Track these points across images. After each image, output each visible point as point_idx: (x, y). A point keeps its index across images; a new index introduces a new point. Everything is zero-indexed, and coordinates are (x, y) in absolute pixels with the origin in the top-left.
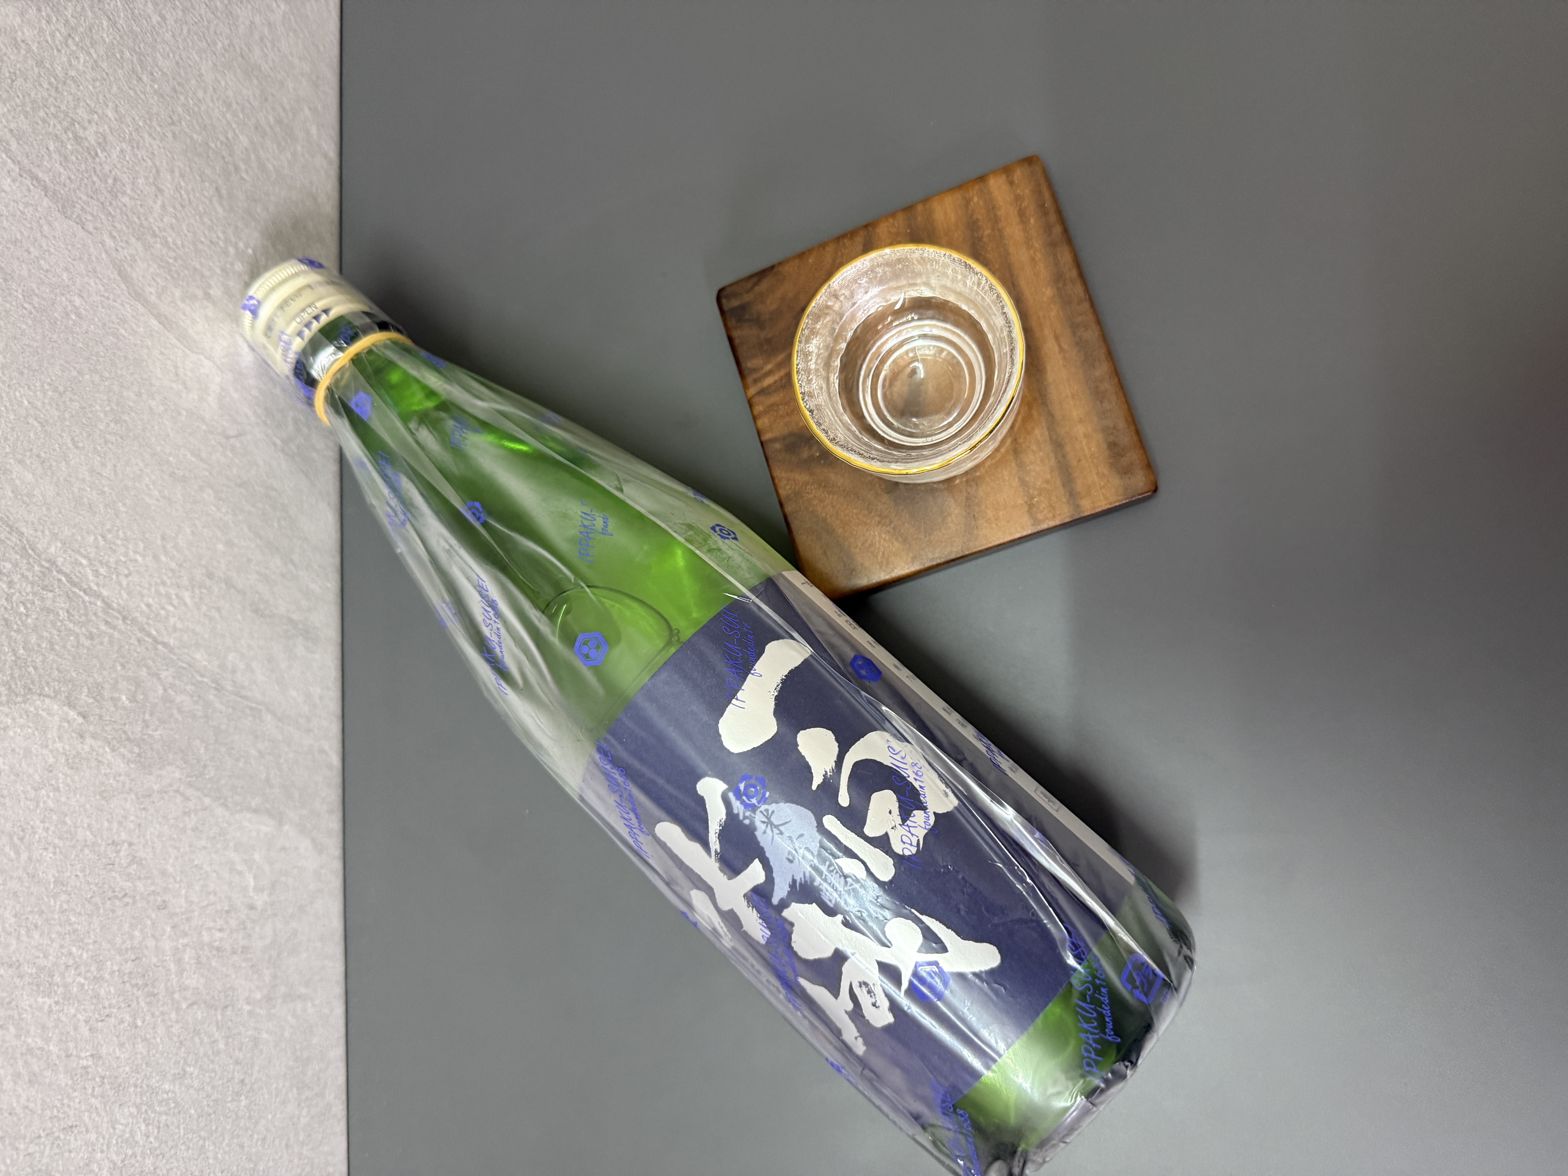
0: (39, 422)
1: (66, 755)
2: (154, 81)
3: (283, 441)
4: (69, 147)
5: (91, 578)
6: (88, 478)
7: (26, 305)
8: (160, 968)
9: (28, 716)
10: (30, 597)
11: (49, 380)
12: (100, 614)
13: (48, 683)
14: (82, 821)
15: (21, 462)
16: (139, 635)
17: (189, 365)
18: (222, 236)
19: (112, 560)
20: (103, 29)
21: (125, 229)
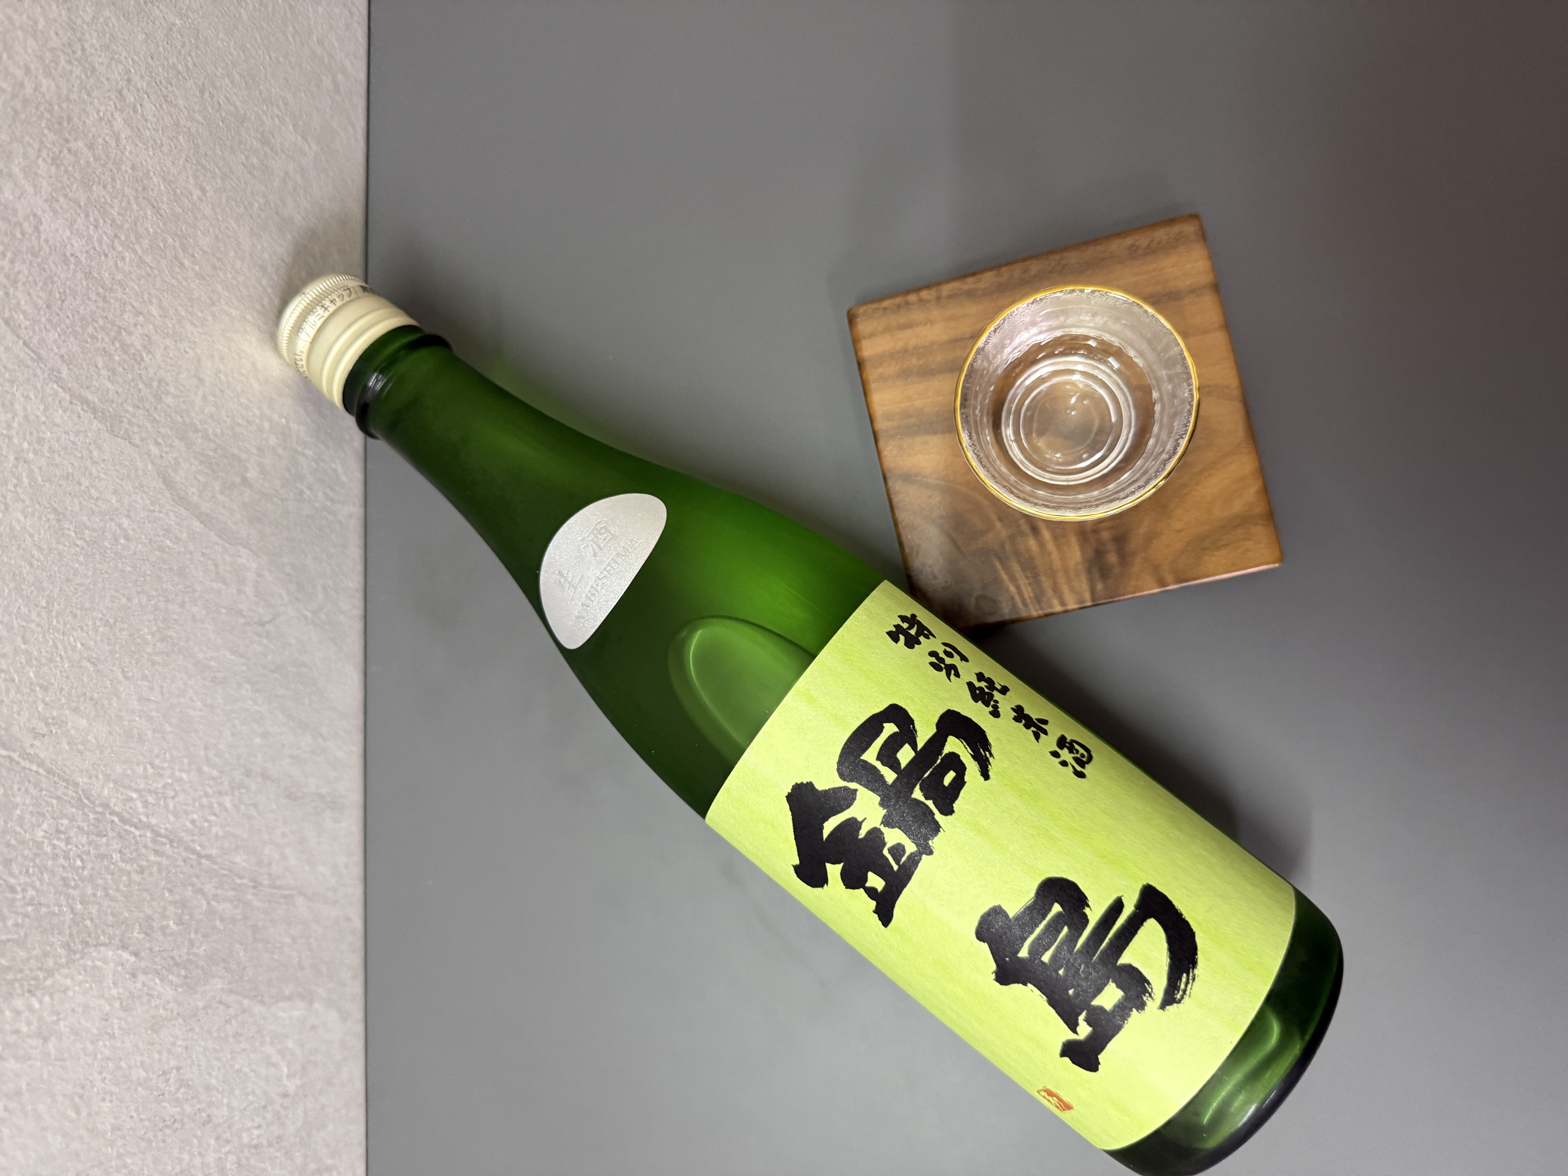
0: (92, 663)
1: (119, 998)
2: (195, 263)
3: (313, 612)
4: (117, 358)
5: (141, 810)
6: (138, 708)
7: (79, 542)
9: (85, 971)
10: (86, 848)
11: (100, 616)
12: (150, 845)
13: (103, 931)
14: (136, 1059)
15: (76, 710)
16: (185, 854)
17: (228, 558)
18: (258, 413)
19: (160, 785)
20: (147, 219)
21: (169, 432)
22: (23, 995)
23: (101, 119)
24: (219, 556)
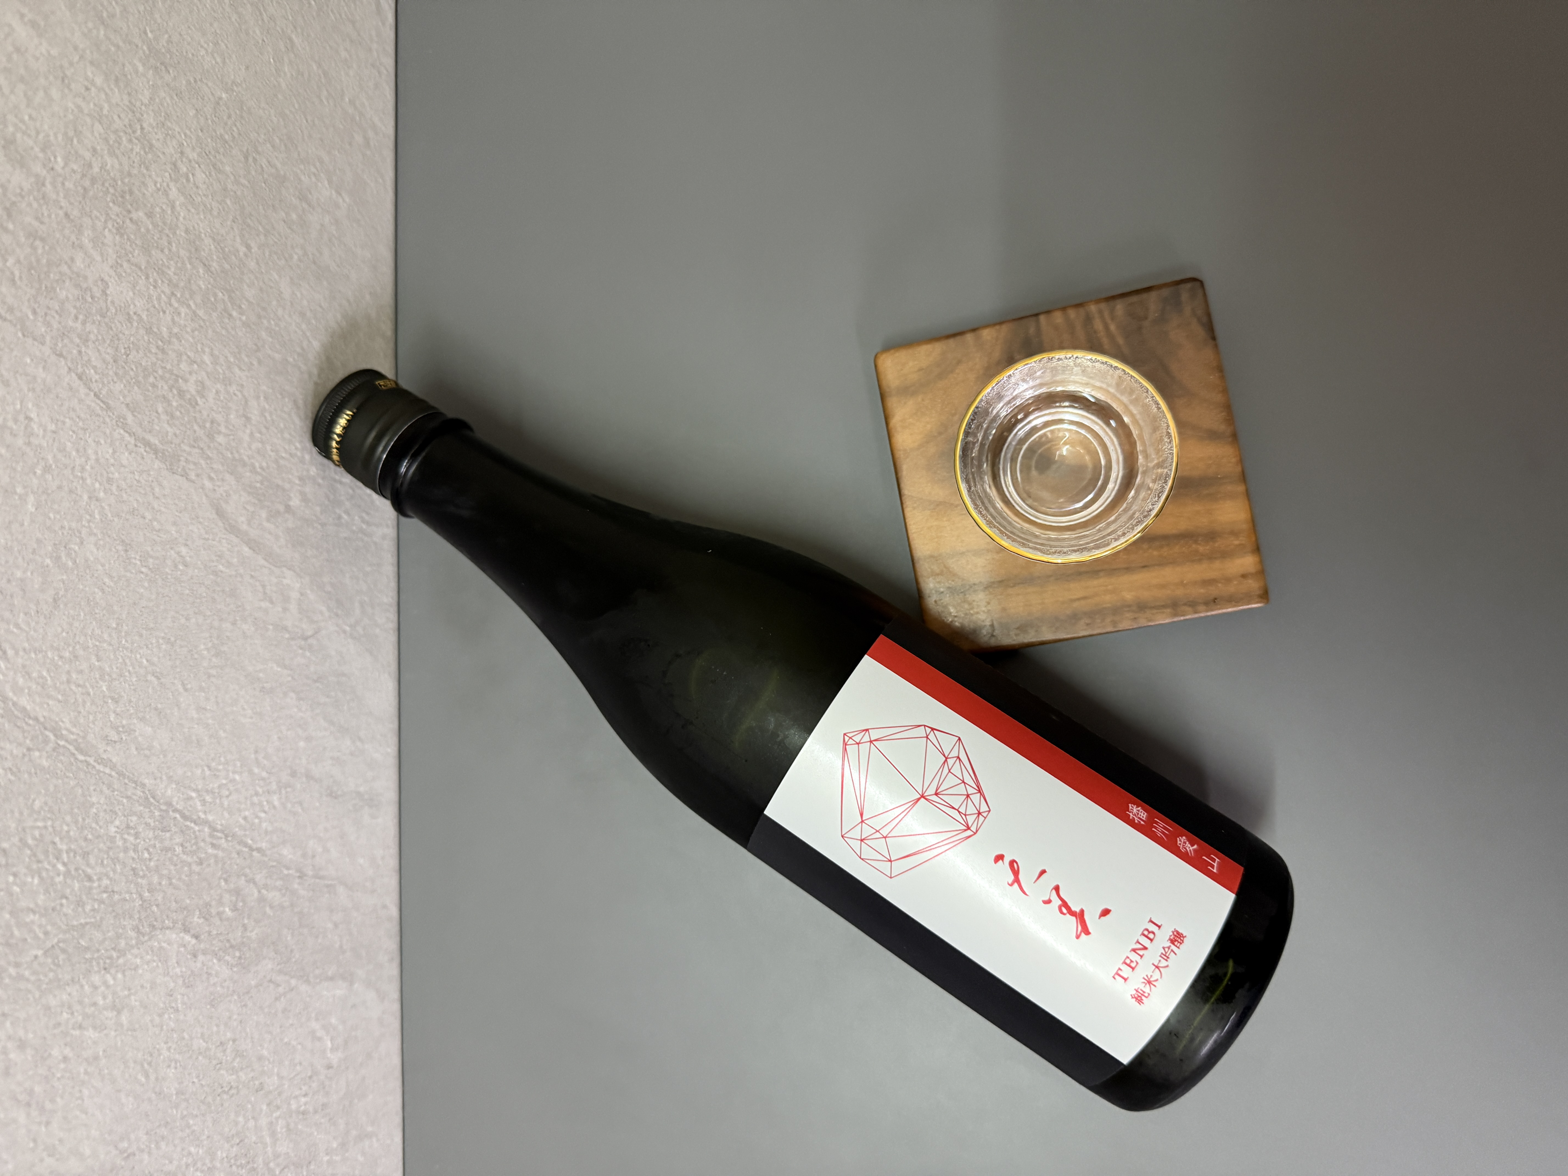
0: (156, 677)
1: (182, 976)
2: (241, 314)
3: (351, 626)
4: (175, 404)
5: (200, 808)
6: (196, 716)
7: (143, 570)
8: (259, 1144)
9: (152, 951)
10: (152, 842)
11: (163, 635)
12: (208, 839)
13: (168, 916)
14: (197, 1031)
15: (142, 719)
16: (238, 847)
17: (274, 580)
19: (216, 785)
20: (200, 277)
21: (220, 467)
22: (99, 972)
23: (159, 190)
24: (266, 578)
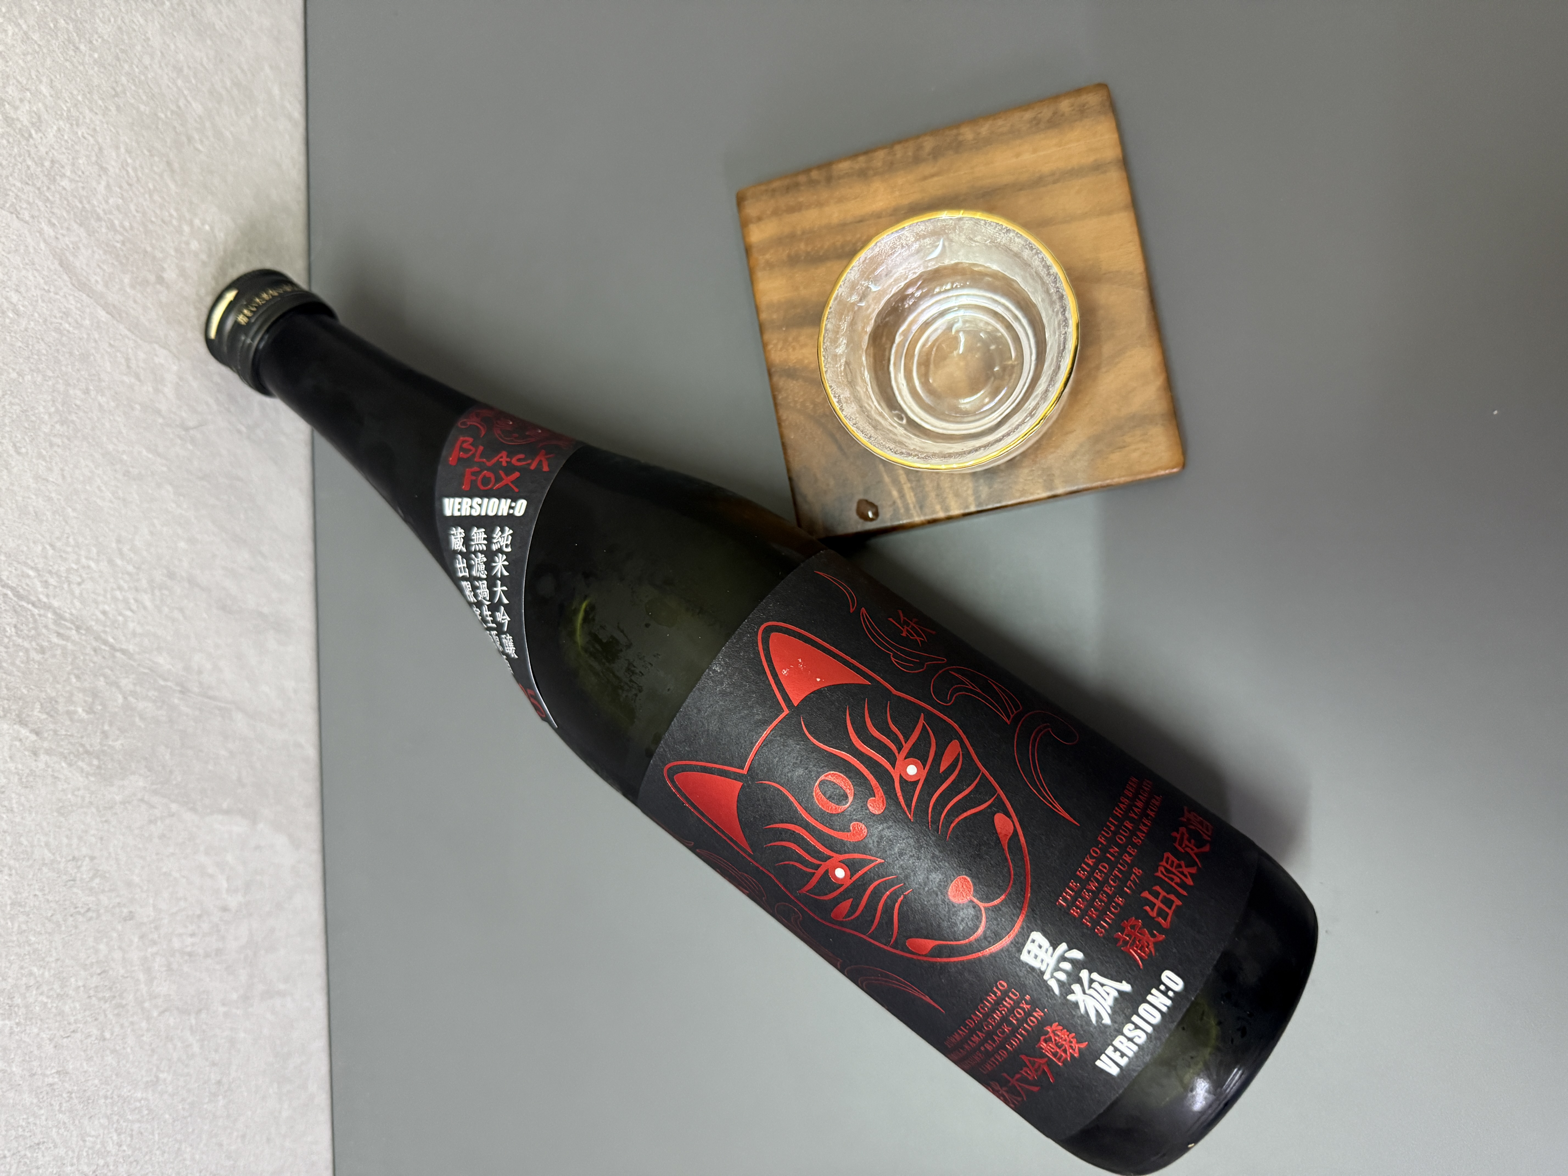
1: (18, 774)
2: (93, 49)
5: (40, 590)
6: (33, 485)
12: (52, 626)
14: (39, 839)
17: (142, 355)
18: (175, 214)
19: (62, 568)
21: (65, 214)
24: (130, 350)
